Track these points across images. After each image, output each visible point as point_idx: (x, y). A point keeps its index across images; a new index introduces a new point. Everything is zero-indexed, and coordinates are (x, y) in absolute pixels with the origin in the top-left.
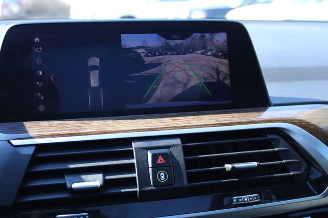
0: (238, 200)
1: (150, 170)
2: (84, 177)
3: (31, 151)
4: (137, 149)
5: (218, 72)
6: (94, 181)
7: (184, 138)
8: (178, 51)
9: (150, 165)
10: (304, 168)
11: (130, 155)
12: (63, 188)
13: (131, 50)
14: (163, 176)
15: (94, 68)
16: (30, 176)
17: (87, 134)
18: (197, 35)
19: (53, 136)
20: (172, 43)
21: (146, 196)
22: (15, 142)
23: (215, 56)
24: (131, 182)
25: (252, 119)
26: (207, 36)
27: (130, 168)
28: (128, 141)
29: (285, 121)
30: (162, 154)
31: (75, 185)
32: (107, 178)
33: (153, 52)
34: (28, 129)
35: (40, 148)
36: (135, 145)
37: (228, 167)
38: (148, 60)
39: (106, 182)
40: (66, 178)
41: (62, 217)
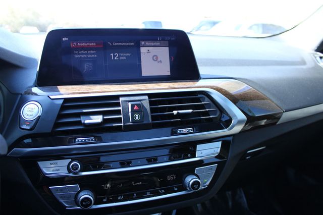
0: (180, 131)
1: (130, 113)
2: (91, 117)
3: (61, 102)
4: (122, 101)
6: (98, 119)
7: (150, 95)
9: (130, 111)
10: (218, 113)
11: (118, 105)
12: (79, 123)
14: (137, 117)
16: (60, 116)
17: (93, 93)
19: (74, 93)
21: (128, 129)
22: (52, 97)
24: (119, 120)
25: (189, 86)
27: (118, 112)
28: (117, 97)
29: (208, 87)
30: (137, 105)
31: (87, 122)
32: (105, 117)
34: (60, 90)
35: (66, 100)
36: (121, 99)
37: (175, 112)
39: (104, 120)
40: (82, 117)
41: (79, 140)
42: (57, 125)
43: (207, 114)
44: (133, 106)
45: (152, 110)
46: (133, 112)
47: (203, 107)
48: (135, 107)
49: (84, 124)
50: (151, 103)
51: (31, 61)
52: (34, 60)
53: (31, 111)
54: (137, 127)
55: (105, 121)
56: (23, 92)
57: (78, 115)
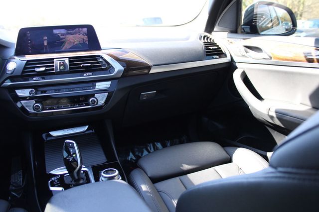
0: (85, 75)
2: (40, 68)
3: (26, 62)
5: (84, 40)
6: (43, 69)
7: (70, 58)
8: (71, 34)
10: (107, 66)
11: (53, 62)
12: (34, 71)
13: (56, 34)
14: (62, 68)
15: (45, 40)
16: (25, 68)
18: (77, 29)
20: (69, 32)
21: (58, 73)
22: (21, 59)
23: (83, 35)
24: (53, 70)
26: (80, 29)
27: (53, 66)
28: (53, 59)
30: (62, 62)
31: (38, 70)
32: (46, 68)
33: (63, 35)
34: (26, 56)
35: (28, 61)
36: (55, 60)
37: (82, 65)
38: (61, 37)
40: (36, 68)
41: (35, 79)
42: (23, 72)
43: (100, 66)
44: (60, 63)
45: (70, 65)
46: (60, 65)
47: (98, 63)
48: (61, 63)
49: (36, 71)
50: (70, 61)
51: (12, 44)
52: (14, 44)
53: (11, 66)
54: (62, 73)
55: (46, 70)
56: (8, 58)
57: (34, 68)
